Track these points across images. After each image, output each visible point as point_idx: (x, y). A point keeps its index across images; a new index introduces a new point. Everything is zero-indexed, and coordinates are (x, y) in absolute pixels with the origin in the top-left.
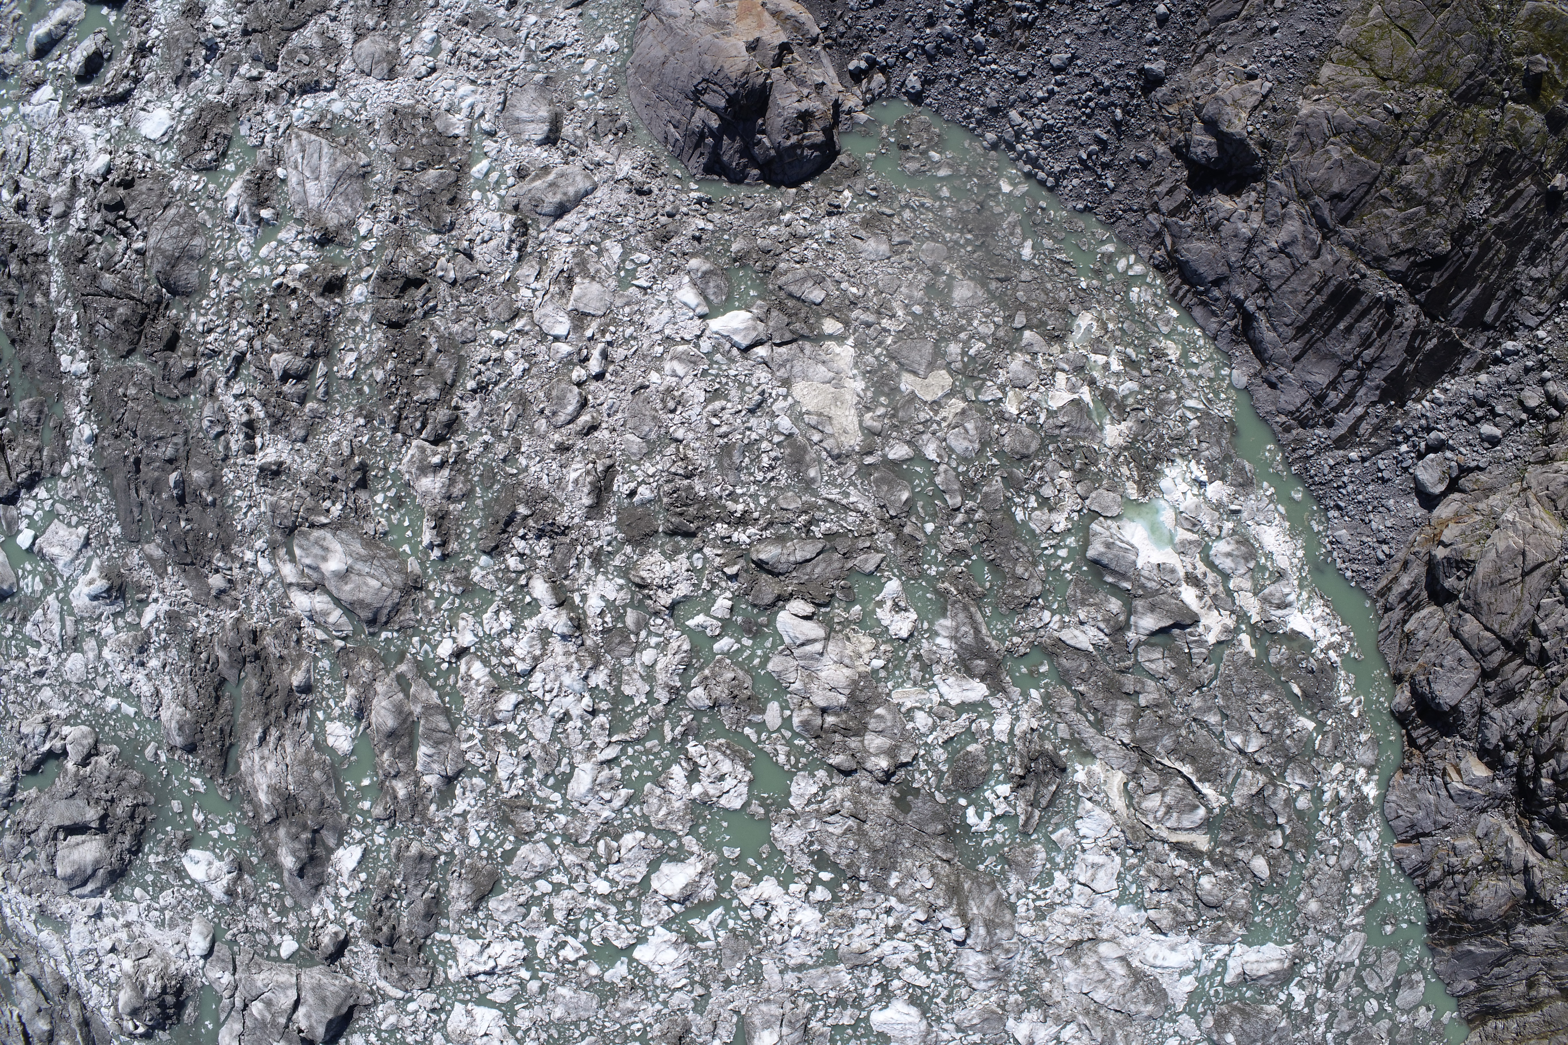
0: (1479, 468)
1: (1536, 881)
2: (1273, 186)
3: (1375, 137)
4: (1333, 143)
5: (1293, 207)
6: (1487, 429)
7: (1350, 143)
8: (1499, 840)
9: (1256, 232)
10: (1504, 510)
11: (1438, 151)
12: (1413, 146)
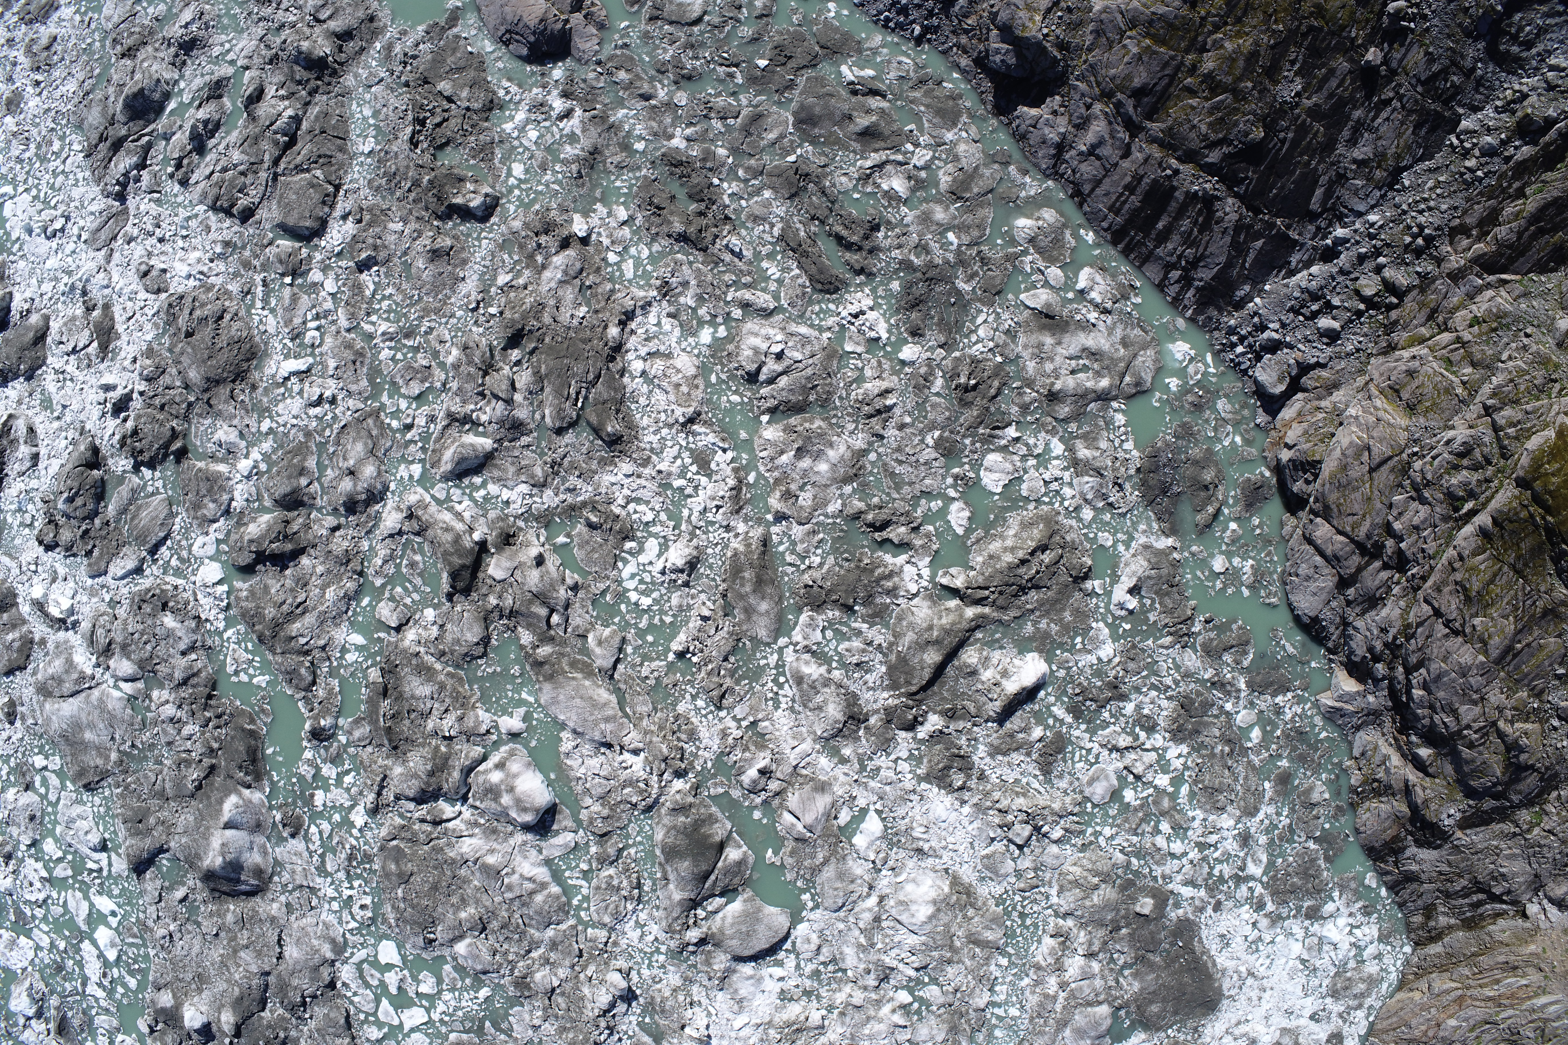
0: (1318, 365)
1: (1419, 801)
2: (1075, 88)
3: (1170, 26)
4: (1130, 37)
5: (1098, 107)
6: (1325, 322)
7: (1148, 35)
8: (1377, 759)
9: (1064, 136)
10: (1347, 406)
11: (1238, 35)
12: (1211, 33)
